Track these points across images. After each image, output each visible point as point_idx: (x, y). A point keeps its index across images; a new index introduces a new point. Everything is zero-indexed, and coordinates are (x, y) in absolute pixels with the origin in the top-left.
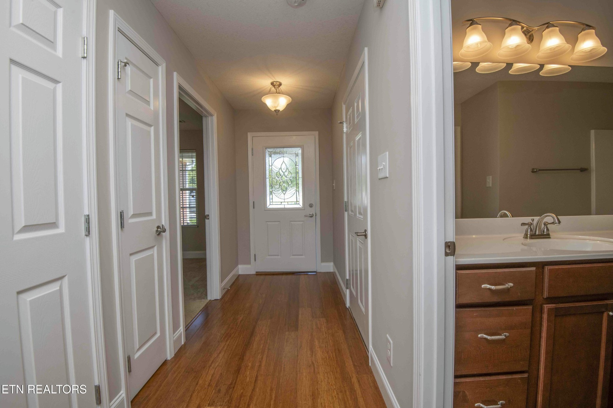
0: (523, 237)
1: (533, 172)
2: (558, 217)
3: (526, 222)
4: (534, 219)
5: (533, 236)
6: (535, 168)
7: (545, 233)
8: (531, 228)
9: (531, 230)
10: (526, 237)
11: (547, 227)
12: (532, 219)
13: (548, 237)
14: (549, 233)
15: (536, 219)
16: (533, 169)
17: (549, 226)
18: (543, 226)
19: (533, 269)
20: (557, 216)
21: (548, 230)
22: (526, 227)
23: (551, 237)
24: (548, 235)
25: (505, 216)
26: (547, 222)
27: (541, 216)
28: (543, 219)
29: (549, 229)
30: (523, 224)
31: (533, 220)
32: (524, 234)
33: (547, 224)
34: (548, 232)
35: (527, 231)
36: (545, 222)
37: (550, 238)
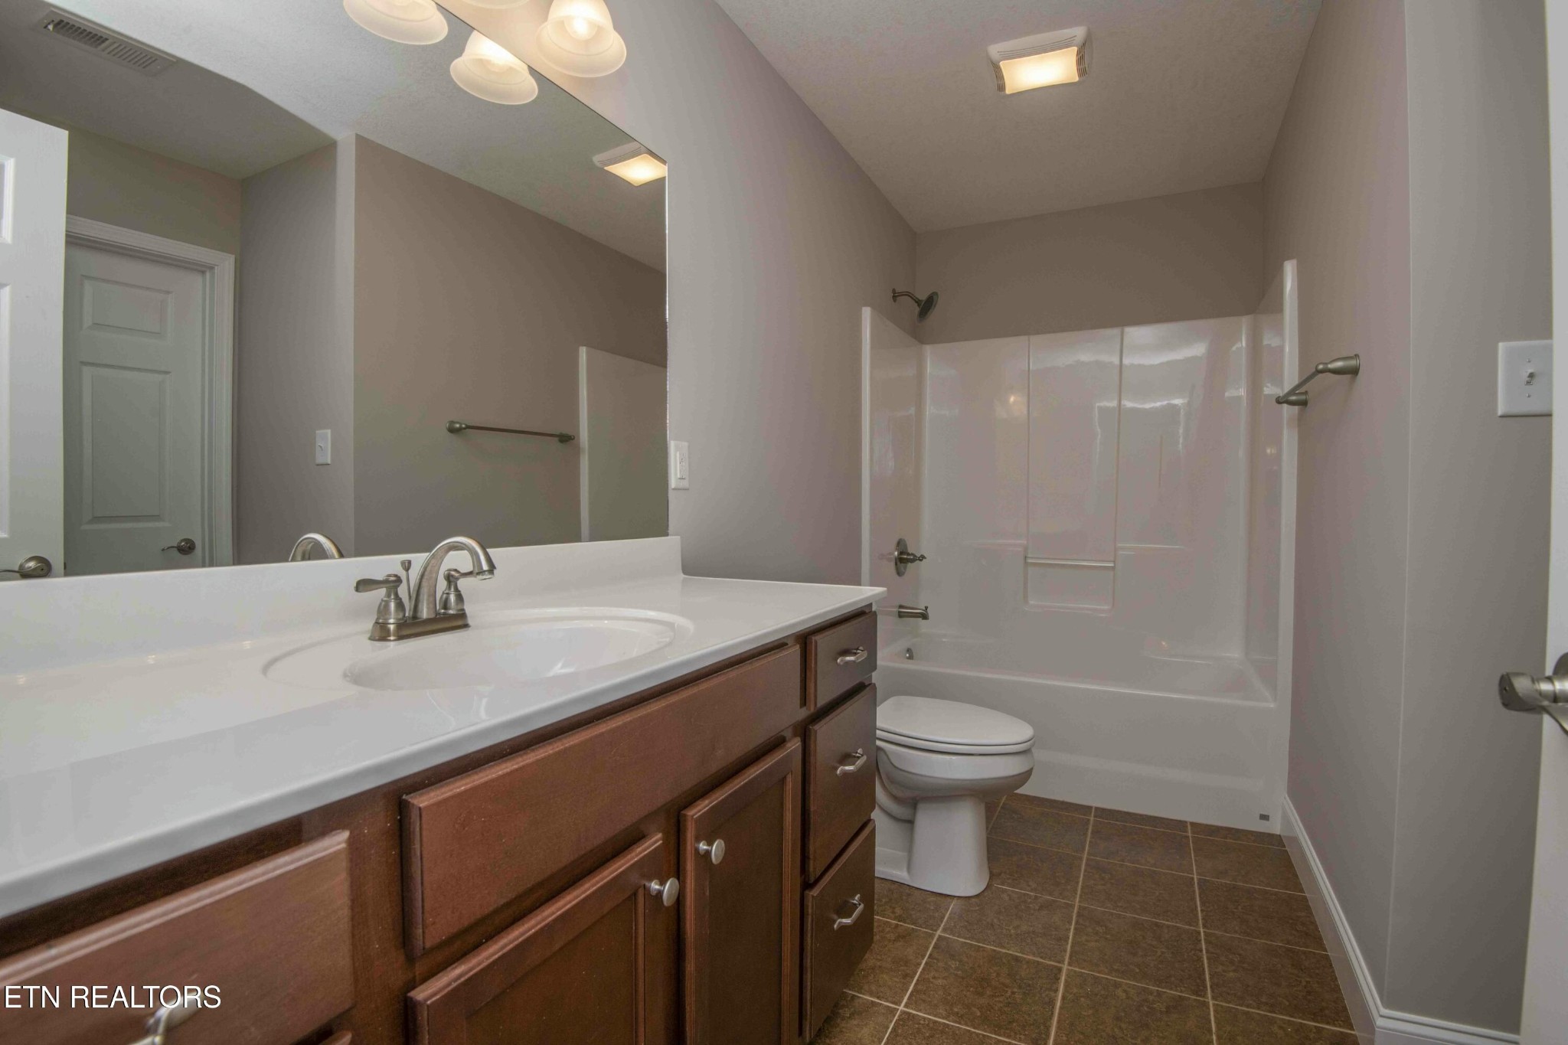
0: (369, 635)
1: (452, 430)
2: (488, 550)
3: (380, 576)
4: (410, 562)
5: (412, 627)
6: (456, 421)
7: (451, 612)
8: (396, 595)
9: (400, 605)
10: (381, 633)
11: (457, 590)
12: (403, 563)
13: (460, 623)
14: (463, 610)
15: (419, 559)
16: (452, 422)
17: (463, 584)
18: (442, 585)
19: (337, 842)
20: (484, 549)
21: (460, 598)
22: (382, 592)
23: (470, 621)
24: (462, 615)
25: (316, 553)
26: (456, 570)
27: (430, 551)
28: (438, 559)
29: (462, 593)
30: (363, 585)
31: (407, 566)
32: (374, 622)
33: (457, 579)
34: (459, 607)
35: (383, 610)
36: (450, 570)
37: (466, 626)
